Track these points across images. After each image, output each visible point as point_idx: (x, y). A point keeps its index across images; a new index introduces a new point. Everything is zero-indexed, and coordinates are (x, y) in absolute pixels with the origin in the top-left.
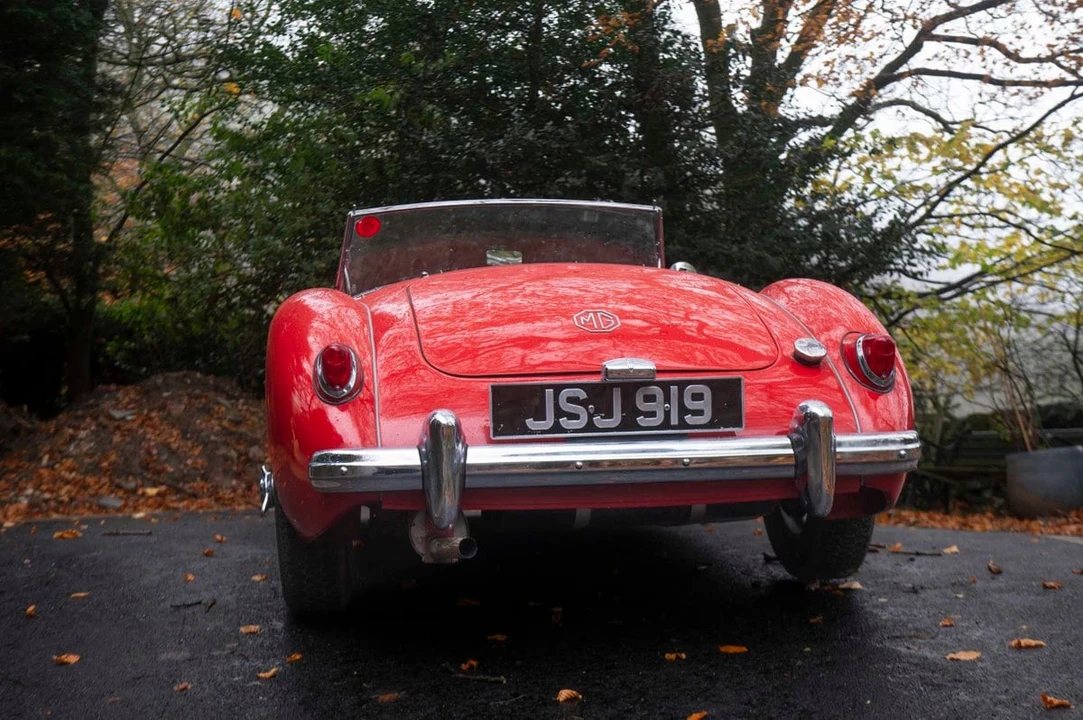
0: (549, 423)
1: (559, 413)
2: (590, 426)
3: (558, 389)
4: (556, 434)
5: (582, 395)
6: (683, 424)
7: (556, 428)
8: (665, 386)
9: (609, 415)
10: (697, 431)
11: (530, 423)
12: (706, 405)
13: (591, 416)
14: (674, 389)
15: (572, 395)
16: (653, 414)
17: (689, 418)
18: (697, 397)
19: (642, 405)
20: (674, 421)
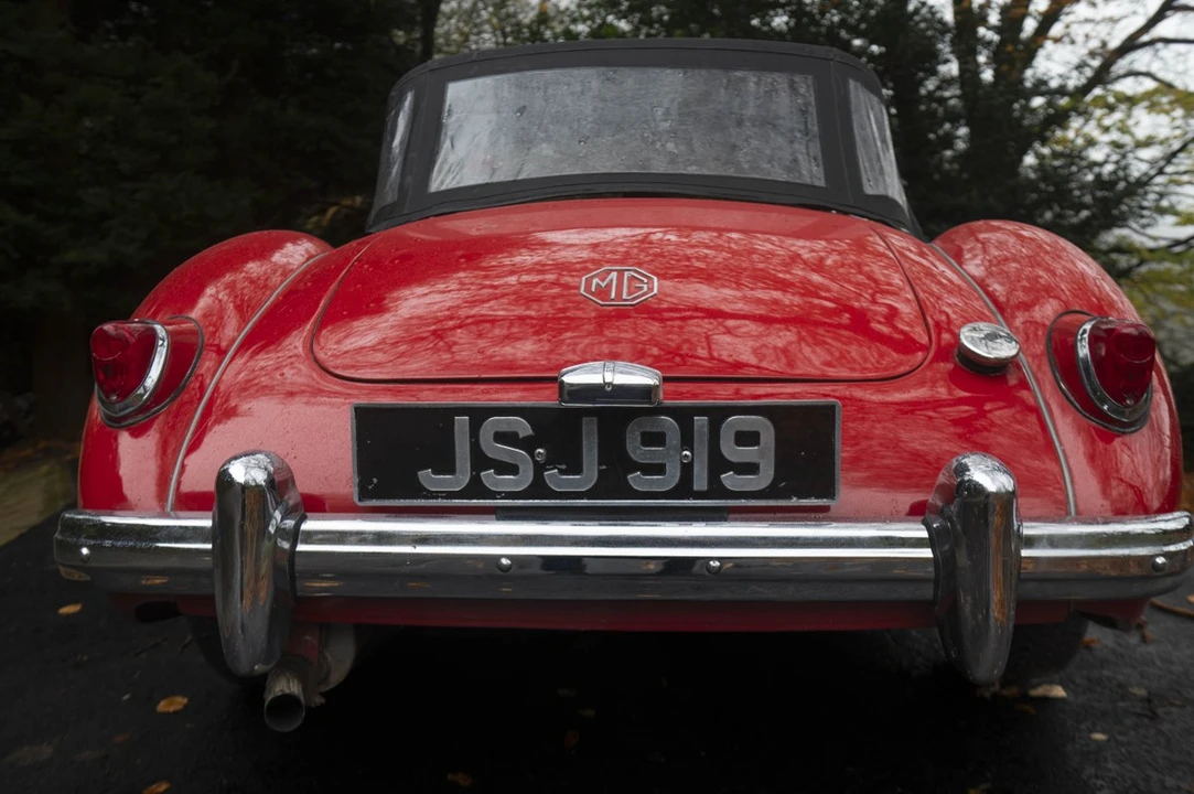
0: (461, 479)
1: (480, 461)
2: (538, 488)
3: (478, 416)
4: (475, 499)
5: (524, 428)
6: (716, 490)
7: (476, 488)
8: (684, 416)
9: (575, 468)
10: (743, 502)
11: (427, 477)
12: (764, 454)
13: (539, 469)
14: (701, 421)
15: (504, 428)
16: (659, 469)
17: (729, 479)
18: (746, 438)
19: (637, 451)
20: (701, 483)
